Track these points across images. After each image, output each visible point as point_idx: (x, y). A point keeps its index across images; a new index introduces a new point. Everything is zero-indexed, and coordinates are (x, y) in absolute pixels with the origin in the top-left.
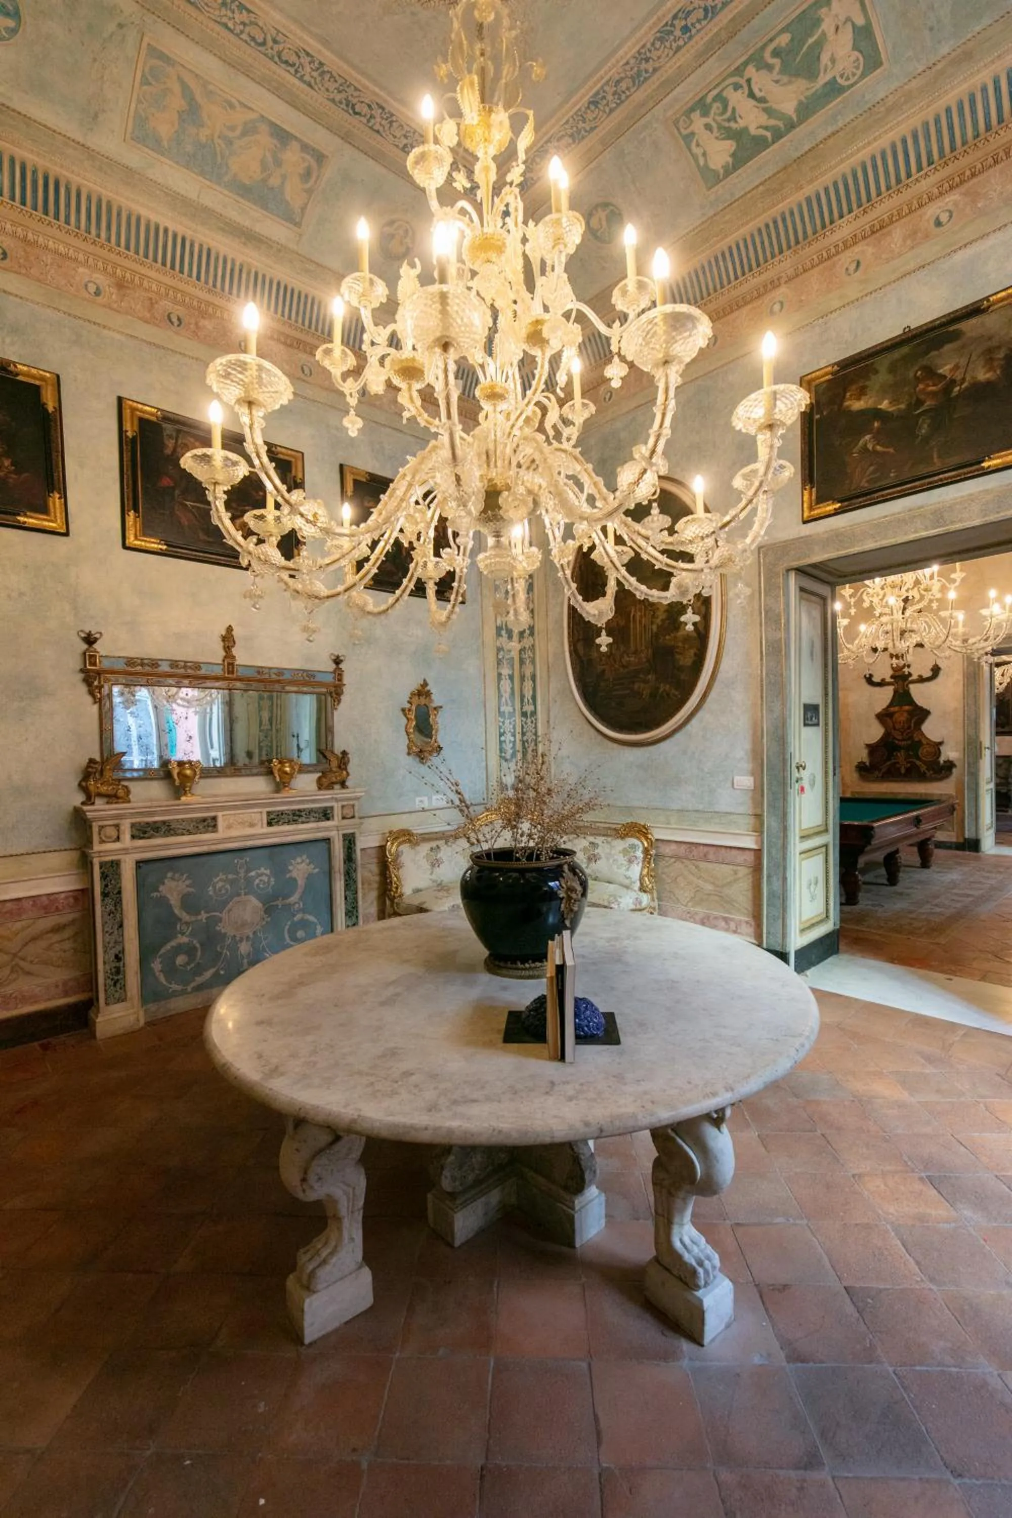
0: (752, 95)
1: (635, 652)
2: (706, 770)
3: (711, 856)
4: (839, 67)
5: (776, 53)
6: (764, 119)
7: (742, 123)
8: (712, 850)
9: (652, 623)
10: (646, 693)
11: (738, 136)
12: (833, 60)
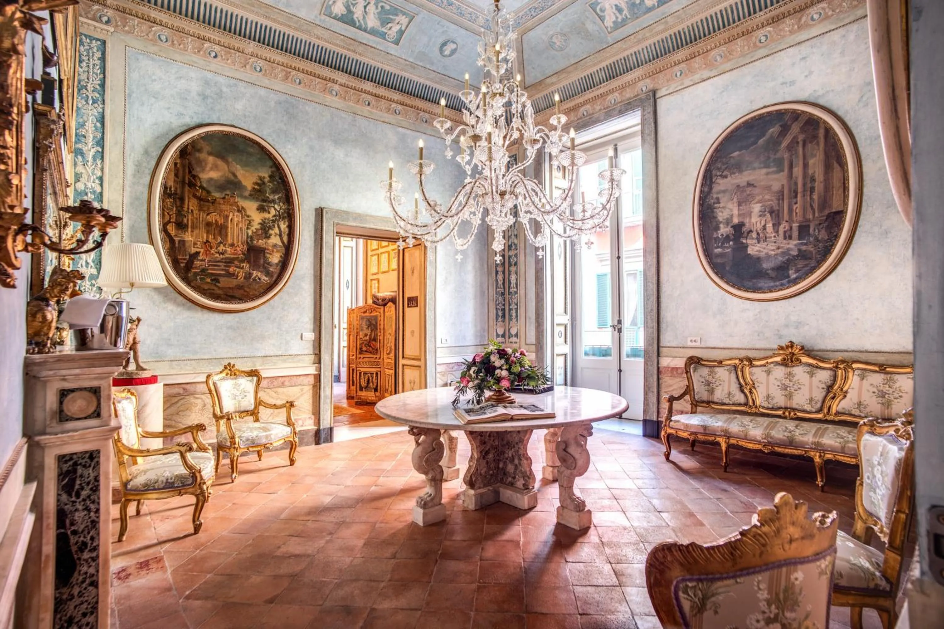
0: (365, 7)
1: (232, 245)
2: (284, 329)
3: (287, 383)
4: (390, 32)
5: (382, 7)
6: (361, 18)
7: (354, 10)
8: (287, 379)
9: (248, 228)
10: (241, 275)
11: (350, 12)
12: (390, 28)
